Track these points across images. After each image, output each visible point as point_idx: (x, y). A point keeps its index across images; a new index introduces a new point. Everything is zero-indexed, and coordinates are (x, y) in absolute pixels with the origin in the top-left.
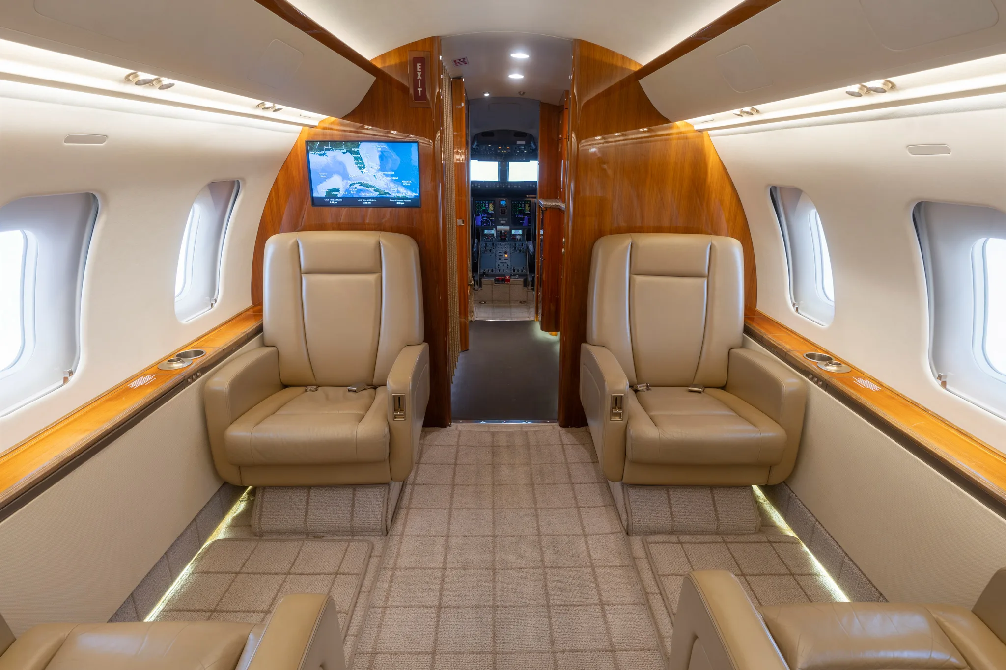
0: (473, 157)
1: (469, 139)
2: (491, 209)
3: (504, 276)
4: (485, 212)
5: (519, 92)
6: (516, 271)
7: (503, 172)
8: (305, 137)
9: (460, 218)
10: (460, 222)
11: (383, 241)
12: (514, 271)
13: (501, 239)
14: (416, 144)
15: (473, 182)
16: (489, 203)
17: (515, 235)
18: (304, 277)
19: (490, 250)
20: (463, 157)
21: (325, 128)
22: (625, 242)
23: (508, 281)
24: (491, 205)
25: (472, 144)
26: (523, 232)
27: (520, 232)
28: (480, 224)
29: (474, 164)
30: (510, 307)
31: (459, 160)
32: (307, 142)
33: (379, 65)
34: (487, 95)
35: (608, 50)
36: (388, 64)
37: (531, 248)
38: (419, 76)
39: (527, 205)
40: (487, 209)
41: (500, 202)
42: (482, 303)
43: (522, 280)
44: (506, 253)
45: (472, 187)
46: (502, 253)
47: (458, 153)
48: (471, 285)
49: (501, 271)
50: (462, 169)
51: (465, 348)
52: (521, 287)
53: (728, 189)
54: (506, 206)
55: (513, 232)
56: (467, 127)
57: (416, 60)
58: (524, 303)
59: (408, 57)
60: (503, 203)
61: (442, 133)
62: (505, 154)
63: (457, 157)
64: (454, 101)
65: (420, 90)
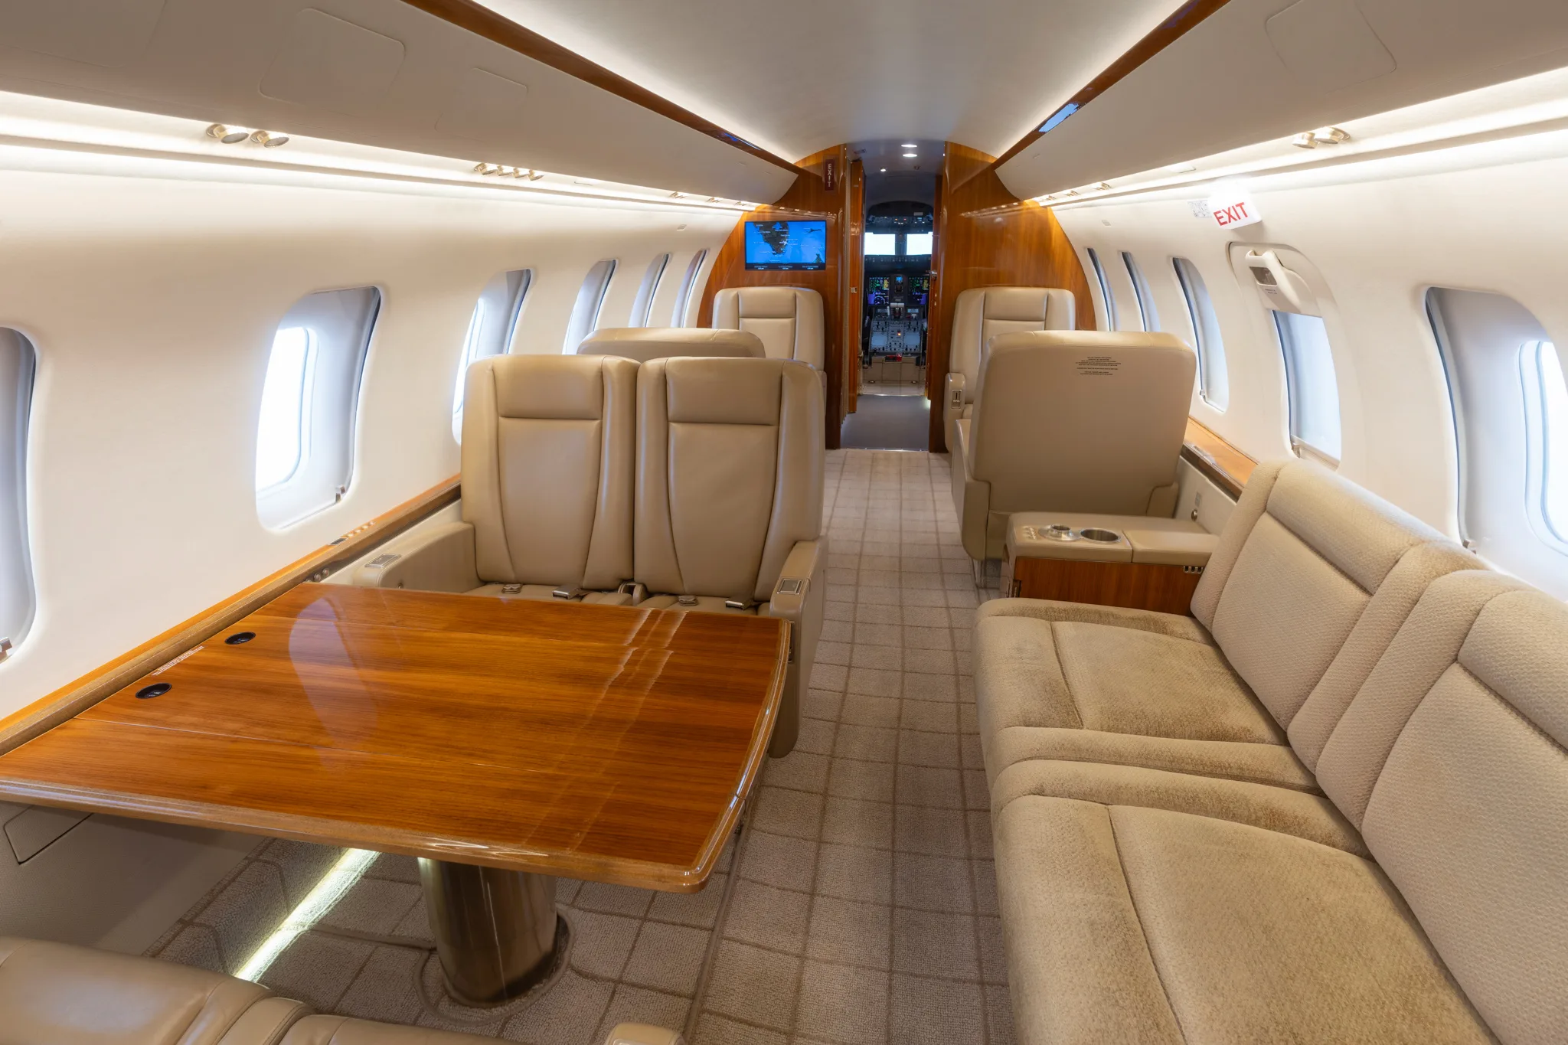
0: (868, 230)
1: (864, 213)
2: (886, 286)
3: (895, 354)
4: (880, 289)
5: (915, 167)
6: (909, 350)
7: (901, 245)
8: (745, 219)
9: (854, 286)
10: (853, 290)
11: (798, 294)
12: (906, 349)
13: (895, 318)
14: (824, 223)
15: (867, 256)
16: (883, 280)
17: (910, 314)
18: (740, 319)
19: (883, 329)
20: (858, 230)
21: (759, 212)
22: (981, 293)
23: (900, 359)
24: (886, 282)
25: (868, 217)
26: (920, 311)
27: (917, 311)
28: (872, 302)
29: (869, 237)
30: (901, 386)
31: (854, 233)
32: (746, 222)
33: (801, 166)
34: (883, 170)
35: (971, 149)
36: (808, 165)
37: (925, 325)
38: (830, 173)
39: (926, 281)
40: (882, 287)
41: (895, 278)
42: (870, 382)
43: (914, 357)
44: (899, 332)
45: (865, 262)
46: (896, 331)
47: (853, 226)
48: (860, 358)
49: (893, 349)
50: (858, 242)
51: (853, 410)
52: (913, 365)
53: (1070, 253)
54: (902, 283)
55: (909, 311)
56: (864, 202)
57: (826, 163)
58: (916, 383)
59: (821, 160)
60: (899, 279)
61: (844, 211)
62: (903, 226)
63: (853, 230)
64: (853, 181)
65: (829, 183)
